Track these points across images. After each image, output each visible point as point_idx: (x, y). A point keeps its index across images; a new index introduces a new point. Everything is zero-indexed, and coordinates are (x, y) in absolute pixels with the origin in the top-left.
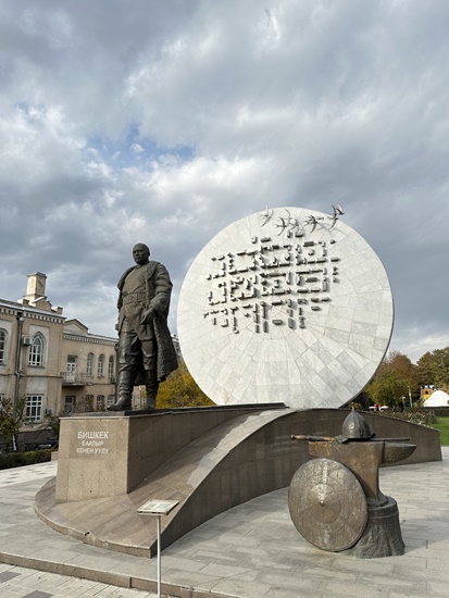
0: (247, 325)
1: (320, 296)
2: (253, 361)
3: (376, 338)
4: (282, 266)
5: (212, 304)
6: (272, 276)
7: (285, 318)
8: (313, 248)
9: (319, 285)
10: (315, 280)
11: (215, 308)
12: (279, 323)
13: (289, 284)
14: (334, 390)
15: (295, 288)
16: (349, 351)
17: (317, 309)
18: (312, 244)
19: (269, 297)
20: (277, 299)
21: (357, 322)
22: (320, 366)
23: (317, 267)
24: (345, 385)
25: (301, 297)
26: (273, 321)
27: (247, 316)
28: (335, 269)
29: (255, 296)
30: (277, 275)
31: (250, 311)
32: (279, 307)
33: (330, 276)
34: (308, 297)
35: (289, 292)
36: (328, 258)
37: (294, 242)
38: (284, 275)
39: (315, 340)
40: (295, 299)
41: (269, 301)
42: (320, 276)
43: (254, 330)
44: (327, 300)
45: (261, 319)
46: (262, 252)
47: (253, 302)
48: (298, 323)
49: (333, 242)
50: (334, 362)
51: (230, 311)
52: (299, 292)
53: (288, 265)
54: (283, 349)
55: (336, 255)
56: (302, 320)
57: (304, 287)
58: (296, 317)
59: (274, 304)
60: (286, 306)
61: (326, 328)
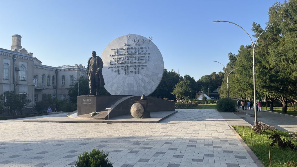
0: (122, 72)
1: (144, 64)
2: (124, 83)
3: (158, 77)
4: (133, 54)
5: (111, 65)
6: (130, 57)
7: (134, 70)
8: (143, 49)
9: (144, 61)
10: (143, 59)
11: (112, 66)
12: (132, 72)
13: (135, 60)
14: (146, 91)
15: (137, 61)
16: (151, 81)
17: (143, 68)
18: (143, 48)
19: (129, 64)
20: (132, 65)
21: (154, 73)
22: (143, 85)
23: (144, 55)
24: (149, 90)
25: (138, 64)
26: (130, 71)
27: (122, 69)
28: (149, 57)
29: (125, 63)
30: (132, 57)
31: (123, 68)
32: (132, 67)
33: (147, 59)
34: (141, 64)
35: (135, 63)
36: (147, 53)
37: (137, 47)
38: (134, 57)
39: (142, 77)
40: (137, 65)
41: (129, 65)
42: (144, 58)
43: (124, 74)
44: (146, 66)
45: (127, 70)
46: (127, 49)
47: (124, 65)
48: (137, 72)
49: (149, 48)
50: (147, 83)
51: (117, 67)
52: (138, 63)
53: (135, 54)
54: (133, 79)
55: (149, 52)
56: (138, 71)
57: (140, 62)
58: (137, 70)
59: (131, 66)
60: (134, 67)
61: (145, 74)
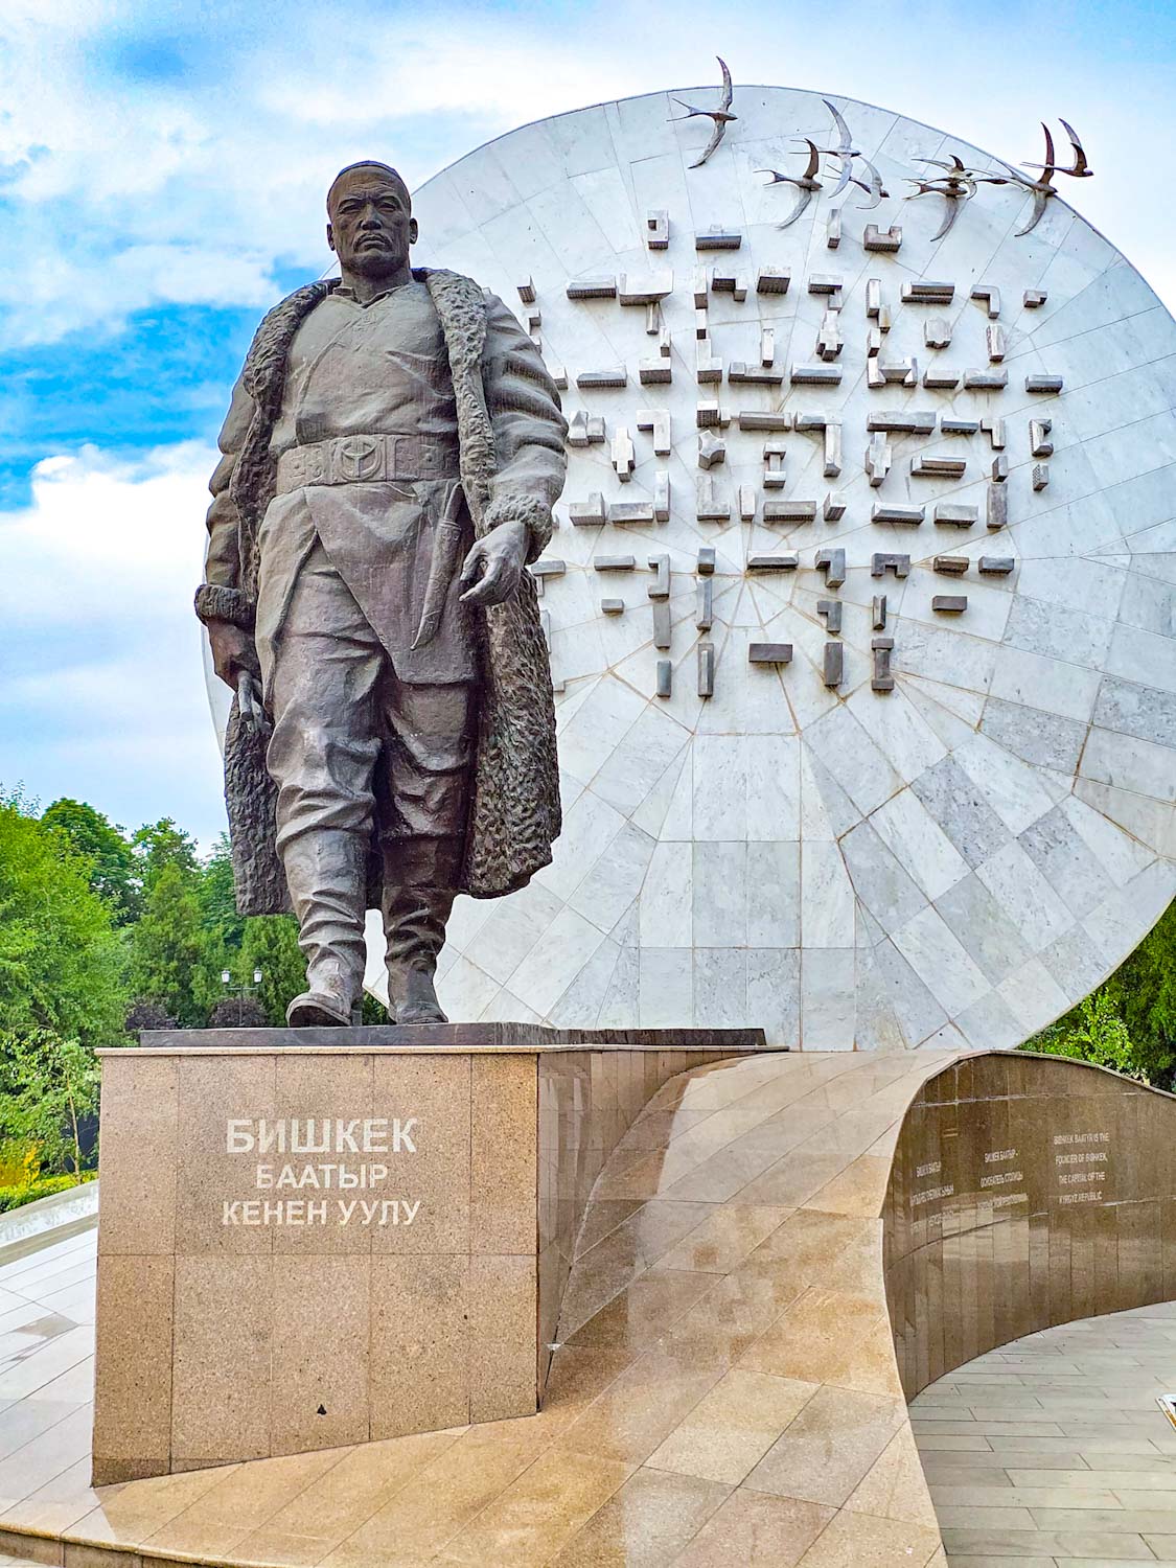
0: (614, 654)
1: (974, 549)
2: (633, 832)
6: (749, 427)
7: (808, 637)
8: (948, 315)
9: (971, 497)
10: (952, 472)
12: (772, 660)
13: (832, 475)
14: (995, 979)
15: (858, 500)
17: (950, 610)
18: (941, 296)
19: (736, 532)
20: (772, 546)
21: (1120, 684)
22: (944, 872)
23: (964, 410)
25: (887, 543)
26: (748, 651)
27: (615, 612)
28: (1044, 431)
29: (662, 518)
30: (774, 428)
31: (633, 593)
32: (782, 585)
33: (1021, 461)
34: (923, 548)
35: (834, 516)
36: (1016, 373)
38: (813, 429)
39: (937, 754)
40: (859, 553)
41: (734, 549)
42: (976, 457)
43: (653, 687)
44: (997, 573)
45: (687, 637)
46: (702, 301)
47: (649, 551)
48: (860, 668)
49: (1036, 304)
50: (1011, 854)
52: (881, 519)
53: (829, 382)
54: (788, 781)
55: (1049, 368)
56: (884, 653)
57: (902, 501)
58: (858, 639)
59: (759, 569)
60: (816, 584)
61: (988, 700)
